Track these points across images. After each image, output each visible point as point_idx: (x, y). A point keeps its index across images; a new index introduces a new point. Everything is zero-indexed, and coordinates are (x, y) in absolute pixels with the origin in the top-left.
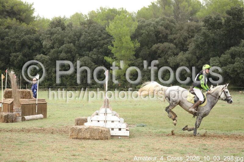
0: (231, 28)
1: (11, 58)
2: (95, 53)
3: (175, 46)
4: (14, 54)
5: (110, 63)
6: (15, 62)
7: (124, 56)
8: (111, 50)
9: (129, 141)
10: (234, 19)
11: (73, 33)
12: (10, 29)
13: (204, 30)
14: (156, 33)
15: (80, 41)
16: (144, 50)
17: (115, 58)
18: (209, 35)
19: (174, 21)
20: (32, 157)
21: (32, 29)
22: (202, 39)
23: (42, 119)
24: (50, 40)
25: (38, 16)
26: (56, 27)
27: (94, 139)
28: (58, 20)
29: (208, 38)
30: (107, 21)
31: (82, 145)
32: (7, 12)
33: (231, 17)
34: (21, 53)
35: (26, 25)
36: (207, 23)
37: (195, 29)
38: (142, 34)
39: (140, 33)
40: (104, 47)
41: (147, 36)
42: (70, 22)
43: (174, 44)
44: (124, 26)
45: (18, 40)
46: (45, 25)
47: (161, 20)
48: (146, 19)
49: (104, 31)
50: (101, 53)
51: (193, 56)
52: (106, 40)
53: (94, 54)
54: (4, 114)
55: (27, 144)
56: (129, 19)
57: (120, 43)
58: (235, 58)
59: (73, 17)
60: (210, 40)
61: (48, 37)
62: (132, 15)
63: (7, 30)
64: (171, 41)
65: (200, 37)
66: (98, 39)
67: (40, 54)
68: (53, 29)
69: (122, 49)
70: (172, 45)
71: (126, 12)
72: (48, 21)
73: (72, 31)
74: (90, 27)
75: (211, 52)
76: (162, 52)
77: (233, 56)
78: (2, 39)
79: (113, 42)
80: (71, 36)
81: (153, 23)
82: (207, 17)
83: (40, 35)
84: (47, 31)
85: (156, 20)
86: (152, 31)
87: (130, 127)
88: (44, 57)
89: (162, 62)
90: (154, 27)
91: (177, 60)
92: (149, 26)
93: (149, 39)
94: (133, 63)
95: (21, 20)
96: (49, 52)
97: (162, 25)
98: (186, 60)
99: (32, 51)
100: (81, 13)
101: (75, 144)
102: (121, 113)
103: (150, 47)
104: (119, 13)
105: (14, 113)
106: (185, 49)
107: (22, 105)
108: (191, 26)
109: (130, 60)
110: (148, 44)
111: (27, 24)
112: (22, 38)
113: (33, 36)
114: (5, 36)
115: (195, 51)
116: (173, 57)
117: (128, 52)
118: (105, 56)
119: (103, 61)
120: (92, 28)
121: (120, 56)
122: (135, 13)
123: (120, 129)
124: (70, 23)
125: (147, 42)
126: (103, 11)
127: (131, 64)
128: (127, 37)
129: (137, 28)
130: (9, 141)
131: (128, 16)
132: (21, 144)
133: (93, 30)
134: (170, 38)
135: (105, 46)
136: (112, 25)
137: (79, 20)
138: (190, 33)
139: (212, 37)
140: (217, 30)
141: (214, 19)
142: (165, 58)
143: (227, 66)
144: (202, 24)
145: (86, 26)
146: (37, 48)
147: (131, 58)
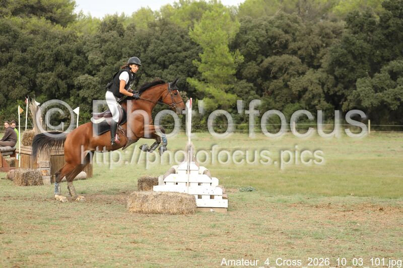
0: (390, 31)
1: (37, 80)
2: (171, 72)
3: (300, 60)
4: (43, 74)
5: (196, 87)
6: (44, 88)
7: (217, 76)
8: (197, 68)
9: (228, 217)
10: (395, 16)
11: (137, 40)
12: (36, 34)
13: (346, 33)
14: (269, 39)
15: (148, 53)
16: (251, 66)
17: (204, 80)
18: (355, 42)
19: (298, 21)
20: (63, 246)
21: (71, 35)
22: (343, 49)
23: (85, 179)
24: (100, 52)
25: (81, 14)
26: (110, 31)
27: (169, 213)
28: (113, 19)
29: (353, 47)
30: (190, 21)
31: (149, 224)
32: (32, 7)
33: (390, 12)
34: (54, 73)
35: (62, 28)
36: (352, 22)
37: (332, 33)
38: (248, 41)
39: (244, 39)
40: (186, 63)
41: (256, 45)
42: (132, 22)
43: (298, 57)
44: (218, 29)
45: (48, 52)
46: (92, 28)
47: (278, 18)
48: (253, 18)
49: (186, 36)
50: (182, 72)
51: (329, 75)
52: (189, 52)
53: (171, 74)
54: (23, 171)
55: (57, 222)
56: (226, 17)
57: (211, 56)
58: (397, 79)
59: (136, 16)
60: (356, 51)
61: (96, 48)
62: (231, 12)
63: (32, 36)
64: (294, 53)
65: (340, 46)
66: (176, 49)
67: (84, 74)
68: (105, 33)
69: (215, 66)
70: (295, 59)
71: (221, 6)
72: (97, 21)
73: (135, 37)
74: (163, 30)
75: (358, 69)
76: (280, 69)
77: (394, 75)
78: (24, 51)
79: (200, 54)
80: (133, 45)
81: (264, 23)
82: (352, 14)
83: (84, 44)
84: (95, 37)
85: (270, 19)
86: (263, 36)
87: (229, 191)
88: (90, 79)
89: (278, 86)
90: (267, 30)
91: (304, 83)
92: (259, 28)
93: (258, 49)
94: (233, 88)
95: (54, 20)
96: (99, 71)
97: (278, 27)
98: (318, 82)
99: (71, 69)
100: (150, 9)
101: (136, 222)
102: (213, 170)
103: (259, 62)
104: (210, 9)
105: (39, 170)
106: (317, 66)
107: (51, 156)
108: (327, 27)
109: (228, 83)
110: (257, 58)
111: (64, 27)
112: (56, 48)
113: (73, 46)
114: (27, 46)
115: (333, 68)
116: (296, 78)
117: (224, 70)
118: (189, 76)
119: (185, 85)
120: (167, 32)
121: (211, 77)
122: (235, 8)
123: (212, 197)
124: (131, 24)
125: (255, 54)
126: (185, 6)
127: (229, 90)
128: (222, 46)
129: (238, 32)
130: (28, 217)
131: (224, 13)
132: (46, 223)
133: (169, 36)
134: (293, 47)
135: (188, 60)
136: (198, 27)
137: (146, 20)
138: (324, 39)
139: (360, 45)
140: (367, 34)
141: (362, 17)
142: (284, 80)
143: (385, 91)
144: (343, 25)
145: (157, 28)
146: (78, 65)
147: (230, 80)
